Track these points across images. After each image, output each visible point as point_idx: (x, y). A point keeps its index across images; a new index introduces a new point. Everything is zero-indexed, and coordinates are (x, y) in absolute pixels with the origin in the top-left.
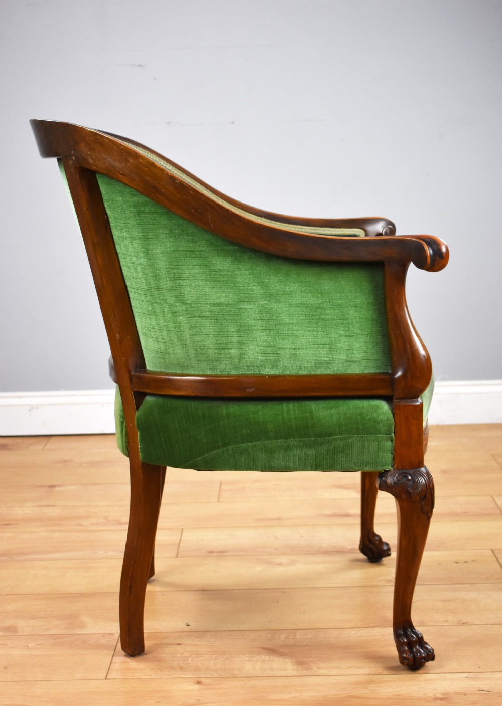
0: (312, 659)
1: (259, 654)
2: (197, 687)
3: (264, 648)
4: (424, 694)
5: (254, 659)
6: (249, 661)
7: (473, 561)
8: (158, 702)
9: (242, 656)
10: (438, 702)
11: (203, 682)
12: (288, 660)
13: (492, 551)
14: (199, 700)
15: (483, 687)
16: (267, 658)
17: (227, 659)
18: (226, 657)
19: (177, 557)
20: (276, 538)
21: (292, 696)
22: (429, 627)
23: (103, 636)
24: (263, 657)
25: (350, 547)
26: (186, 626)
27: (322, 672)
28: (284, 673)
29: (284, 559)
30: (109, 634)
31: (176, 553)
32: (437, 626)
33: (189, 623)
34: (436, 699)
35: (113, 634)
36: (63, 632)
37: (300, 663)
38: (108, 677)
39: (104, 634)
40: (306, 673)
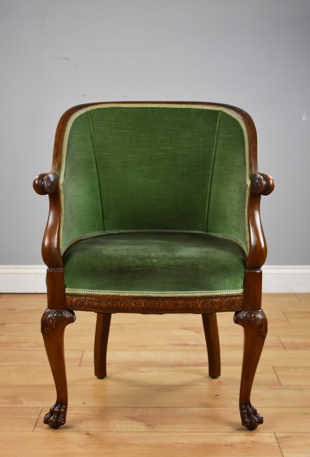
0: (156, 423)
1: (125, 420)
2: (87, 436)
3: (128, 417)
4: (220, 443)
5: (122, 422)
6: (119, 423)
7: (260, 373)
8: (63, 444)
9: (115, 421)
10: (227, 447)
11: (90, 434)
12: (142, 423)
13: (273, 367)
14: (88, 443)
15: (254, 440)
16: (130, 422)
17: (106, 422)
18: (105, 421)
19: (79, 366)
20: (141, 357)
21: (142, 442)
22: (228, 408)
23: (32, 408)
24: (127, 421)
25: (186, 363)
26: (82, 404)
27: (162, 430)
28: (139, 430)
29: (145, 369)
30: (36, 407)
31: (79, 364)
32: (233, 407)
33: (84, 402)
34: (226, 445)
35: (38, 408)
36: (8, 406)
37: (149, 425)
38: (35, 430)
39: (33, 407)
40: (152, 430)
